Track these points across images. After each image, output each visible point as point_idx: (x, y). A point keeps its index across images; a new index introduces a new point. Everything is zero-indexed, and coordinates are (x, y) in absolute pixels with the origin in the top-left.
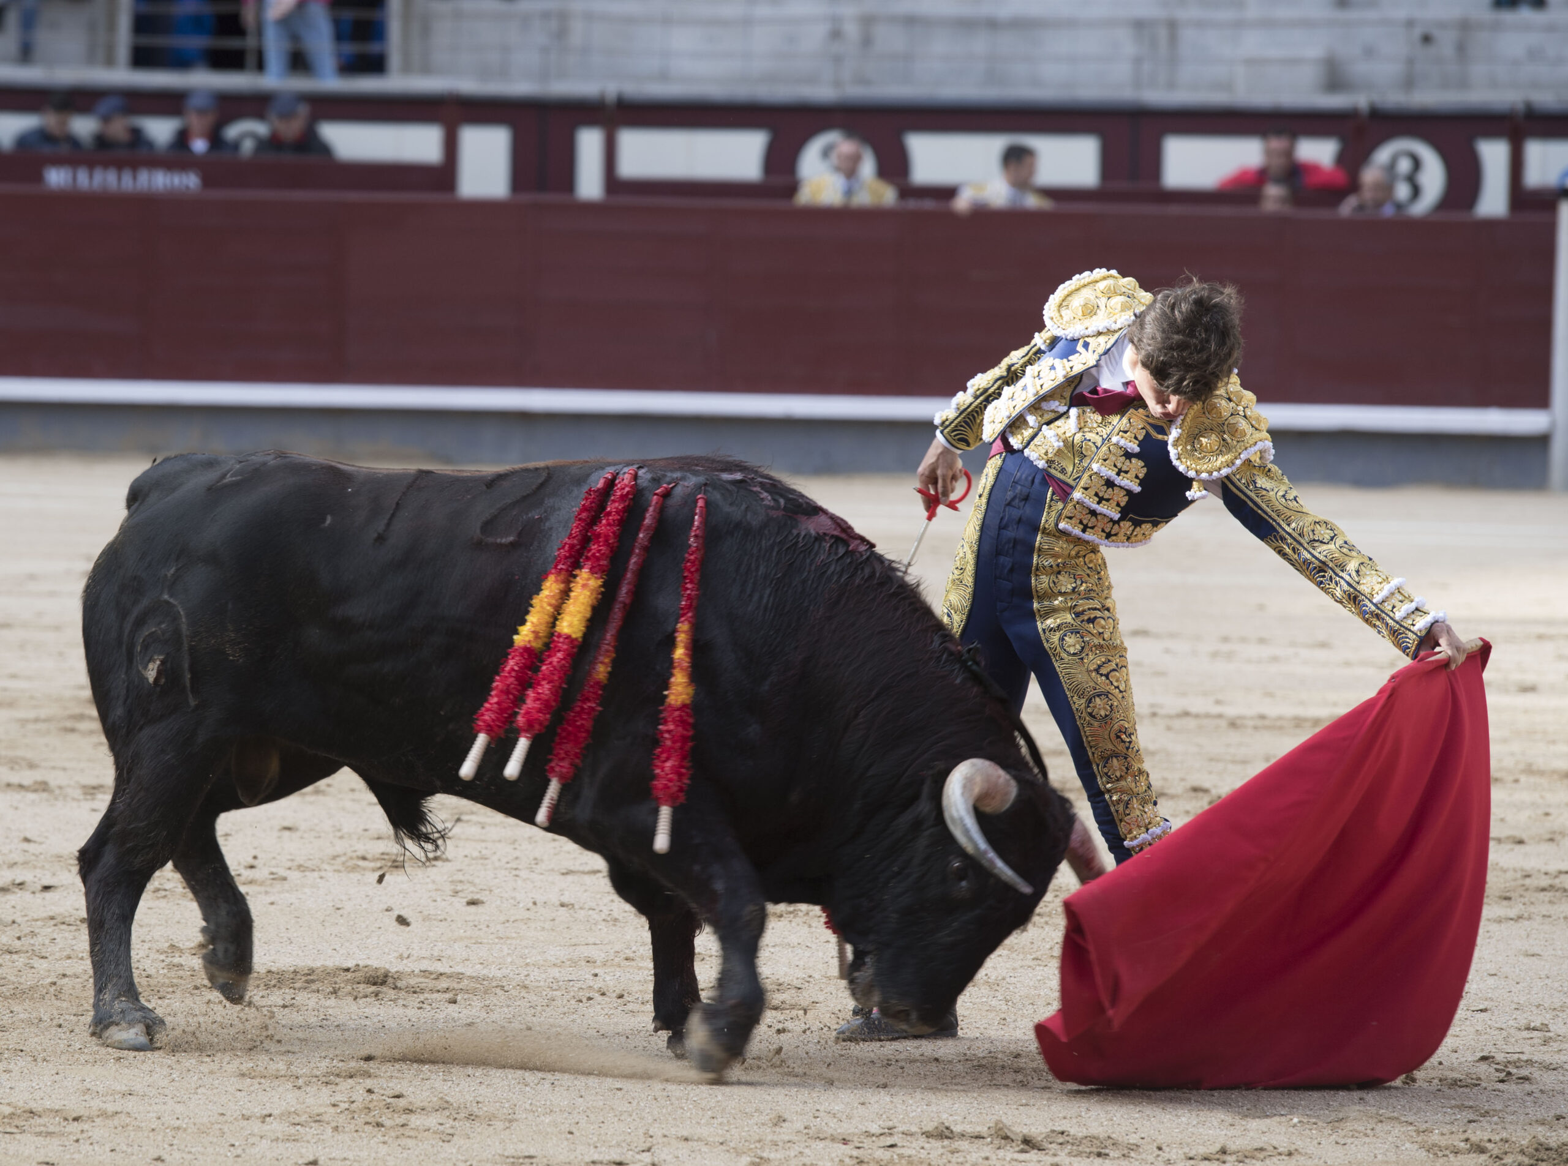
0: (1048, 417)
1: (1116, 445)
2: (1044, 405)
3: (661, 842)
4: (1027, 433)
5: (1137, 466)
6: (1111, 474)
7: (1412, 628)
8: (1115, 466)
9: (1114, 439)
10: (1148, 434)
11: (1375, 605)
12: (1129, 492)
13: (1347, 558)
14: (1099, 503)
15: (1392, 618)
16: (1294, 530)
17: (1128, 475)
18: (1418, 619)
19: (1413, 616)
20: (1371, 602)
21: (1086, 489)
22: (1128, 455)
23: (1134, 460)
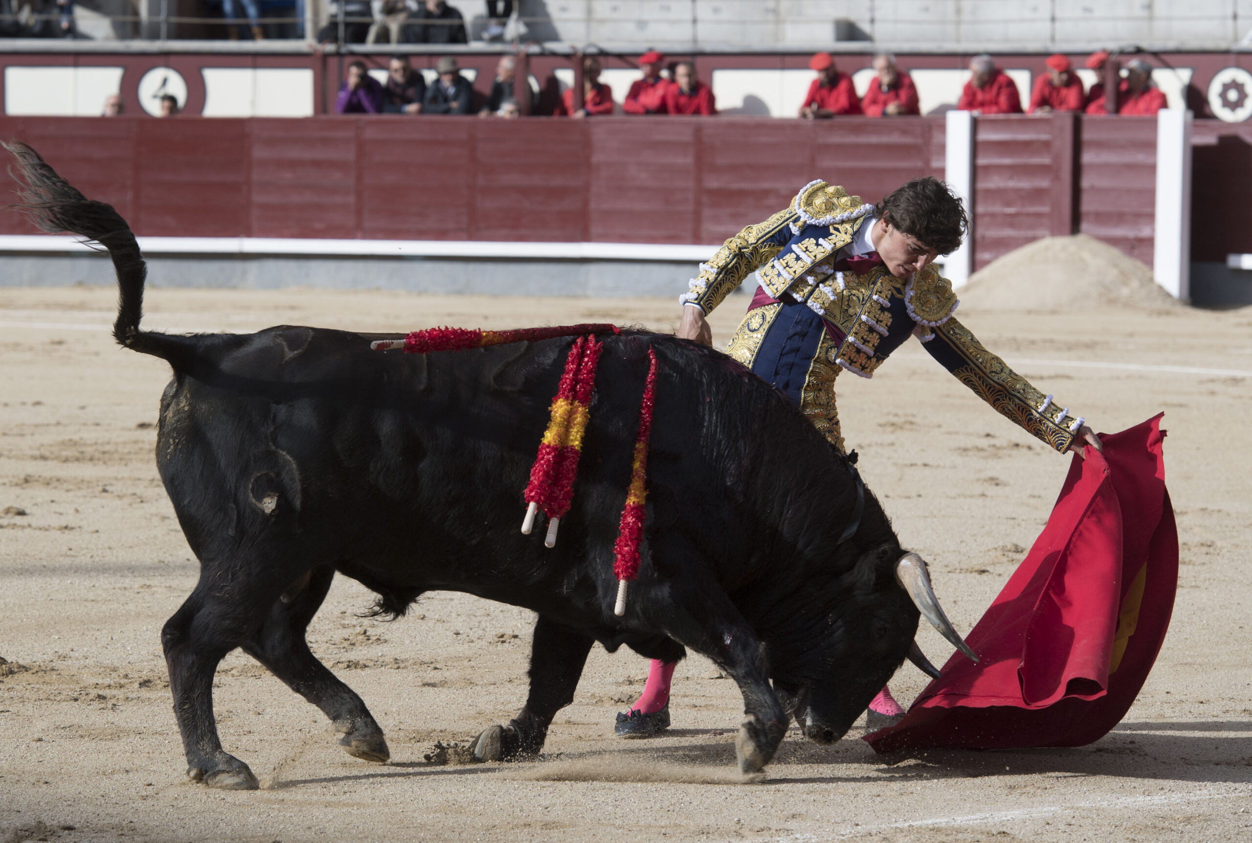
0: (821, 277)
1: (876, 302)
2: (818, 270)
3: (618, 608)
4: (807, 290)
5: (887, 318)
6: (872, 322)
7: (1067, 429)
8: (875, 317)
9: (875, 297)
10: (892, 295)
11: (1039, 413)
12: (881, 336)
13: (1015, 381)
14: (863, 344)
15: (1052, 422)
16: (981, 363)
17: (882, 324)
18: (1070, 423)
19: (1065, 421)
20: (1037, 411)
21: (856, 333)
22: (883, 309)
23: (886, 313)
